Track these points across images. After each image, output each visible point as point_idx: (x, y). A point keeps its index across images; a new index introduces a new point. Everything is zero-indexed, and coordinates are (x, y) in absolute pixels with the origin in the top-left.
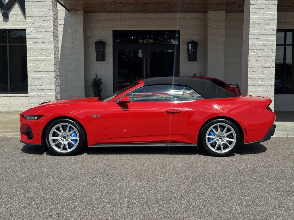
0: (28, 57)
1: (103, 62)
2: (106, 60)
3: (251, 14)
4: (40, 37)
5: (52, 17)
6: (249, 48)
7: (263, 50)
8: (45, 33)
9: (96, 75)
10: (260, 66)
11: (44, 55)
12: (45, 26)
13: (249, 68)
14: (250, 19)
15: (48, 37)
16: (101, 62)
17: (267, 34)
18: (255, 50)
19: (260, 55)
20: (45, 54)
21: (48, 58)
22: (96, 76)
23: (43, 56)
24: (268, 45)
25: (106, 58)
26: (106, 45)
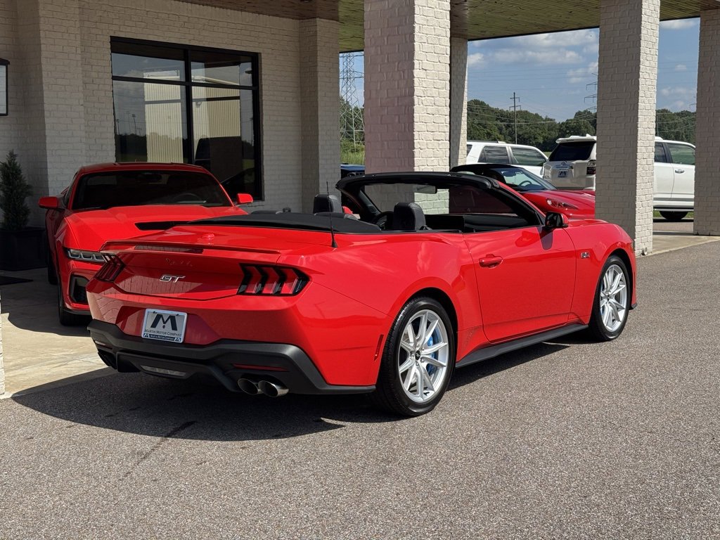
3: (416, 9)
6: (416, 93)
7: (433, 99)
10: (430, 136)
13: (415, 141)
14: (416, 20)
17: (437, 61)
18: (423, 98)
19: (430, 110)
24: (440, 87)
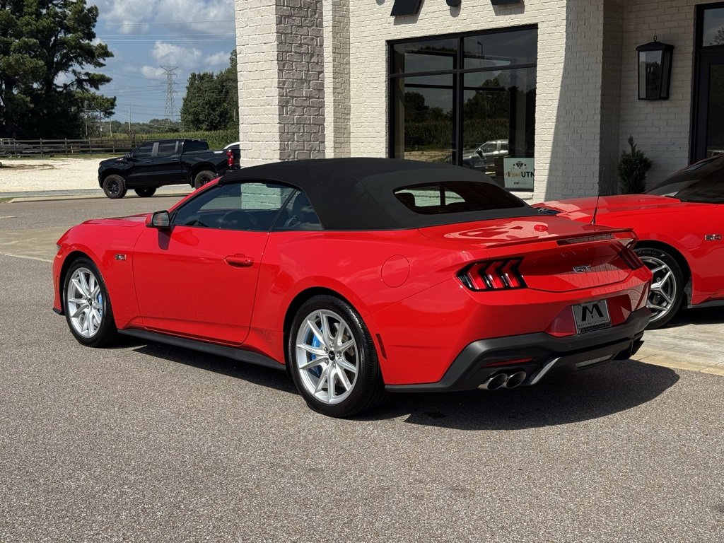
0: (240, 108)
1: (665, 104)
2: (672, 97)
4: (257, 57)
5: (274, 7)
8: (265, 46)
9: (631, 141)
11: (262, 100)
12: (263, 31)
15: (268, 58)
16: (658, 104)
20: (265, 98)
21: (268, 109)
22: (632, 144)
23: (262, 103)
25: (672, 90)
26: (675, 51)
